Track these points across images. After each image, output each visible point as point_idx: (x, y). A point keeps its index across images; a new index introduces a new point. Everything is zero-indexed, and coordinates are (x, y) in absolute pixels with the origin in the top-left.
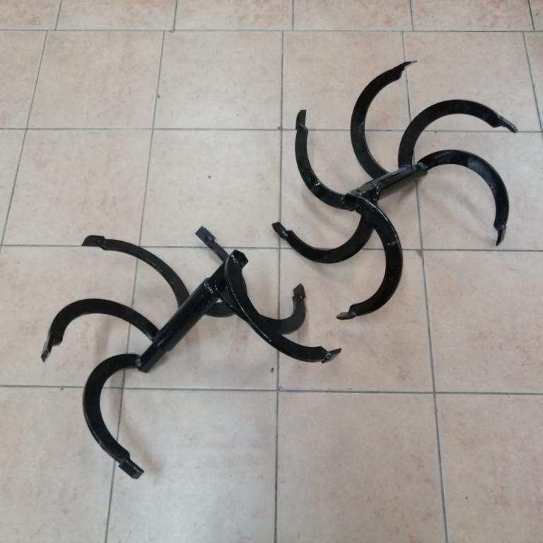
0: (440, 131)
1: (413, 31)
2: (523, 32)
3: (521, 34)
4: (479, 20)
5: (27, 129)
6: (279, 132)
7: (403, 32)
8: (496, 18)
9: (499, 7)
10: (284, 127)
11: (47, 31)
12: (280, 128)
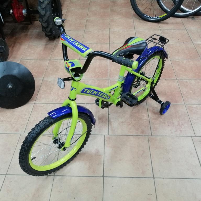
0: (165, 178)
1: (152, 136)
2: (191, 136)
3: (191, 137)
4: (175, 132)
5: (6, 175)
6: (102, 178)
7: (148, 136)
8: (181, 131)
9: (181, 127)
10: (104, 176)
11: (21, 134)
12: (103, 176)
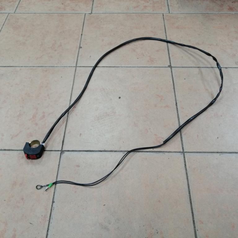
6: (169, 69)
10: (172, 65)
11: (9, 13)
12: (170, 66)
